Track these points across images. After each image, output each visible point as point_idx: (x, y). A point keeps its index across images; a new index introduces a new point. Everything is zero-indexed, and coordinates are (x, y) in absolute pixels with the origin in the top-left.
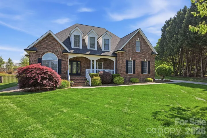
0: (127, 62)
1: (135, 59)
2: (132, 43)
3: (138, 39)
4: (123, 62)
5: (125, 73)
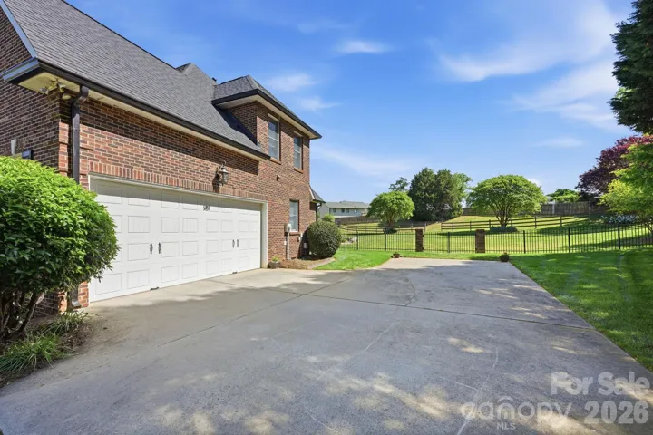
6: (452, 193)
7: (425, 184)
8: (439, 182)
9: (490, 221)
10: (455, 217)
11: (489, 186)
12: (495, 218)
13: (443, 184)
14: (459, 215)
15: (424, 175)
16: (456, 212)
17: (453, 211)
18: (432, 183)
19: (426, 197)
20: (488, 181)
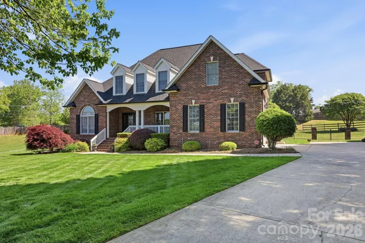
0: (185, 109)
1: (204, 101)
2: (196, 70)
3: (212, 58)
4: (177, 109)
5: (181, 131)
6: (306, 103)
7: (285, 96)
8: (296, 94)
9: (338, 124)
10: (308, 121)
11: (340, 101)
12: (342, 122)
13: (299, 96)
14: (311, 119)
15: (284, 89)
16: (309, 117)
17: (306, 116)
18: (290, 96)
19: (286, 106)
20: (339, 96)
